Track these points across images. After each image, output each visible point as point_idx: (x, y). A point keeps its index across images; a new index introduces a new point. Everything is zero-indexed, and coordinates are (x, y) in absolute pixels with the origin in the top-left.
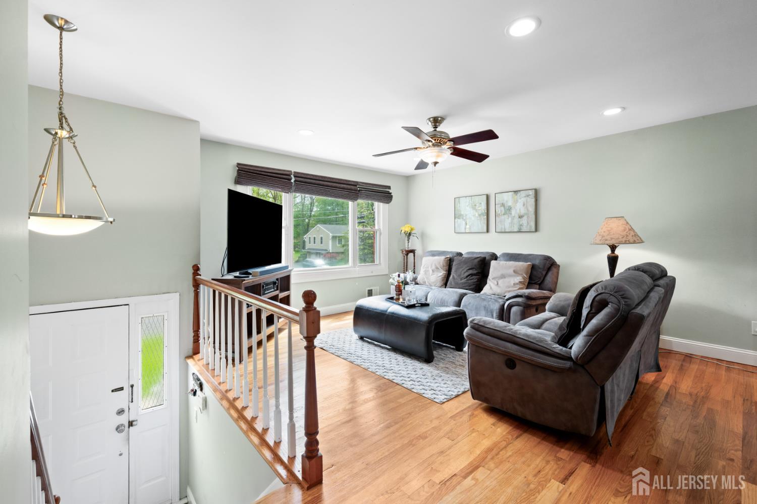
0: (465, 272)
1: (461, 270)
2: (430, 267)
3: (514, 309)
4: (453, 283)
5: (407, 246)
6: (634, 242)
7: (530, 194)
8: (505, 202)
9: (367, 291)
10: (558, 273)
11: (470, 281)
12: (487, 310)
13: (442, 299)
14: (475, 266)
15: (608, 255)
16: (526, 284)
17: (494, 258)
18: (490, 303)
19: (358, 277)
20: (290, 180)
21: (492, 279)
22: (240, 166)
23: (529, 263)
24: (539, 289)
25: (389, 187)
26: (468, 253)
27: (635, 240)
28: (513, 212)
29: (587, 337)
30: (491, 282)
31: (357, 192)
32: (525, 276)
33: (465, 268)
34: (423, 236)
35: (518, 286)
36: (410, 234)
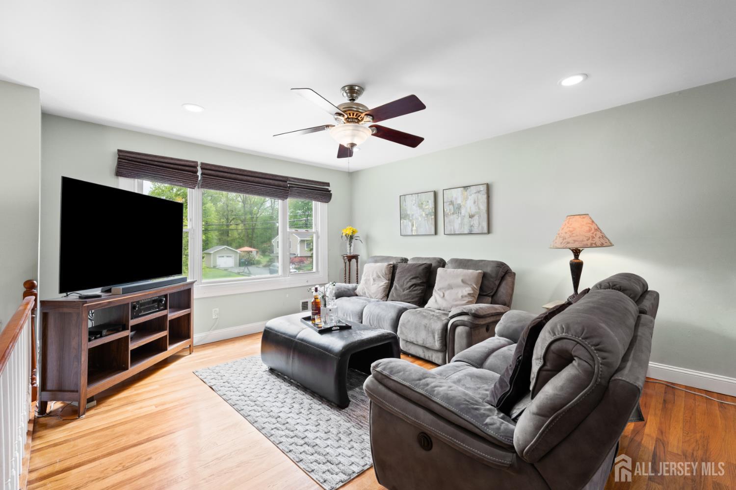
0: (408, 282)
1: (404, 279)
2: (371, 275)
3: (459, 330)
4: (394, 295)
5: (348, 251)
6: (602, 246)
7: (482, 189)
8: (453, 199)
9: (301, 304)
10: (513, 283)
11: (413, 293)
12: (428, 330)
13: (378, 315)
14: (420, 274)
15: (571, 261)
16: (476, 297)
17: (442, 265)
18: (432, 321)
19: (289, 288)
20: (196, 172)
21: (438, 290)
22: (121, 154)
23: (480, 271)
24: (491, 303)
25: (328, 184)
26: (414, 259)
27: (602, 242)
28: (463, 211)
29: (538, 417)
30: (437, 293)
31: (287, 189)
32: (475, 286)
33: (409, 276)
34: (368, 239)
35: (467, 299)
36: (351, 238)
